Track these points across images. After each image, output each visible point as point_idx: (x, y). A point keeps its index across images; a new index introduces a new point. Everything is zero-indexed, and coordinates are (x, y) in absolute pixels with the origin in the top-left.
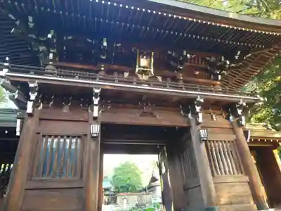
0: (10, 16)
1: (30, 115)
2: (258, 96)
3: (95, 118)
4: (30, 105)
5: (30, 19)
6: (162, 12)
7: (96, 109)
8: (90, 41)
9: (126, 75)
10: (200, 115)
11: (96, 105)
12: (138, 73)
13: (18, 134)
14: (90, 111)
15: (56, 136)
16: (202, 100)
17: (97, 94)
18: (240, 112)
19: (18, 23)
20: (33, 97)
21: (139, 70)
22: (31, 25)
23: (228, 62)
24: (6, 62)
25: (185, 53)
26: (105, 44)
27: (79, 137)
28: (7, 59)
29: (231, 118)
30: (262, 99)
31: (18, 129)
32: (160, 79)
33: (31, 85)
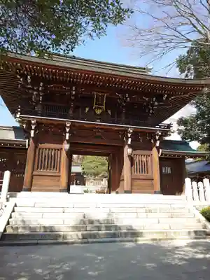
0: (18, 76)
1: (33, 138)
3: (67, 140)
4: (32, 132)
5: (29, 77)
7: (67, 135)
8: (64, 88)
9: (87, 109)
10: (130, 140)
11: (68, 133)
12: (95, 108)
13: (27, 147)
16: (132, 131)
17: (68, 126)
18: (157, 138)
19: (21, 79)
20: (33, 127)
22: (29, 81)
28: (19, 106)
29: (152, 140)
31: (27, 145)
32: (109, 112)
33: (33, 122)
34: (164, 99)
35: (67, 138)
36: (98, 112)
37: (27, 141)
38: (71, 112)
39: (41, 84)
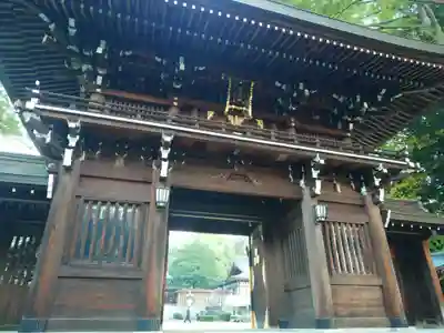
0: (42, 15)
1: (68, 169)
2: (407, 160)
3: (163, 180)
4: (68, 154)
5: (72, 22)
6: (273, 24)
8: (159, 60)
9: (210, 114)
11: (165, 160)
12: (229, 113)
13: (49, 196)
14: (154, 167)
15: (104, 203)
16: (322, 162)
17: (167, 143)
19: (52, 26)
20: (73, 142)
21: (230, 109)
22: (73, 32)
23: (366, 105)
24: (35, 87)
25: (301, 86)
26: (182, 67)
27: (138, 205)
28: (38, 83)
29: (364, 190)
30: (412, 165)
31: (50, 189)
33: (72, 125)
34: (380, 98)
35: (164, 173)
36: (237, 121)
37: (51, 177)
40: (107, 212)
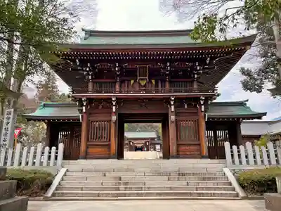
1: (85, 113)
3: (114, 113)
4: (84, 108)
5: (77, 61)
7: (114, 108)
9: (132, 82)
10: (173, 107)
11: (114, 105)
15: (97, 121)
16: (173, 99)
17: (114, 100)
18: (202, 102)
20: (85, 104)
21: (139, 79)
22: (78, 63)
26: (117, 69)
27: (108, 121)
31: (81, 119)
32: (153, 81)
33: (83, 99)
34: (208, 62)
35: (114, 110)
36: (143, 83)
37: (80, 116)
38: (117, 87)
39: (89, 65)
40: (99, 124)
